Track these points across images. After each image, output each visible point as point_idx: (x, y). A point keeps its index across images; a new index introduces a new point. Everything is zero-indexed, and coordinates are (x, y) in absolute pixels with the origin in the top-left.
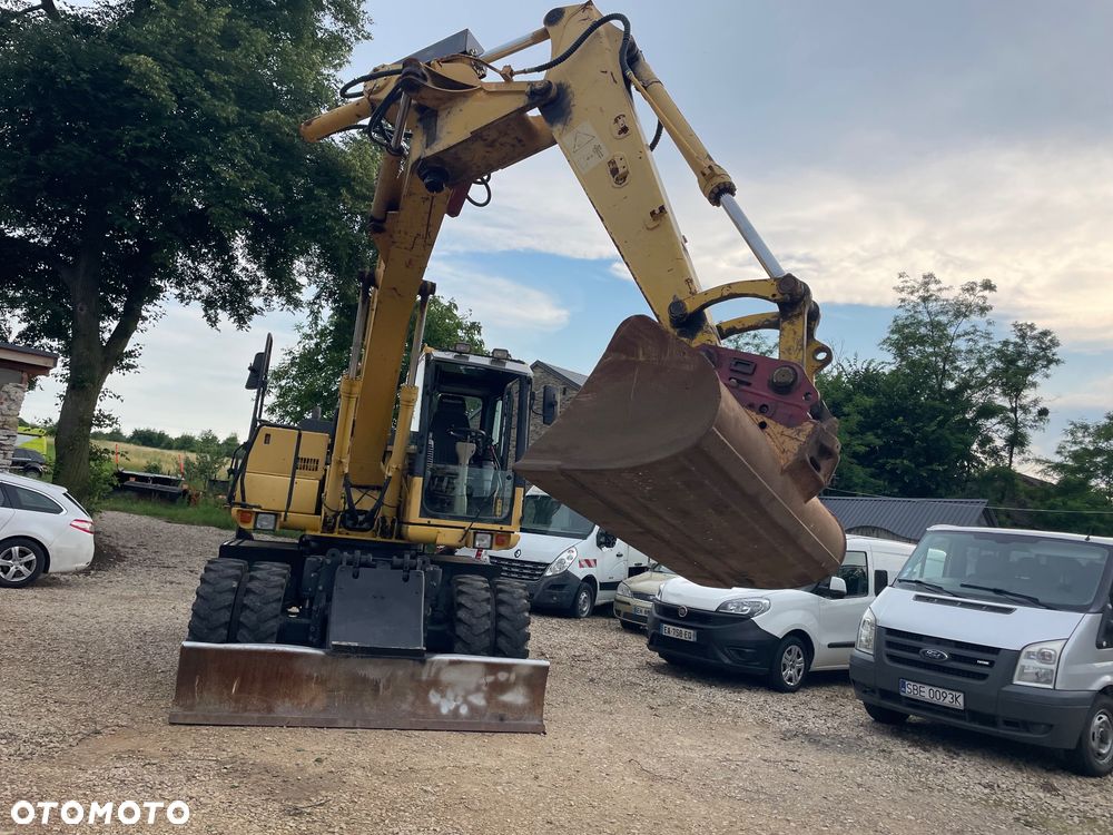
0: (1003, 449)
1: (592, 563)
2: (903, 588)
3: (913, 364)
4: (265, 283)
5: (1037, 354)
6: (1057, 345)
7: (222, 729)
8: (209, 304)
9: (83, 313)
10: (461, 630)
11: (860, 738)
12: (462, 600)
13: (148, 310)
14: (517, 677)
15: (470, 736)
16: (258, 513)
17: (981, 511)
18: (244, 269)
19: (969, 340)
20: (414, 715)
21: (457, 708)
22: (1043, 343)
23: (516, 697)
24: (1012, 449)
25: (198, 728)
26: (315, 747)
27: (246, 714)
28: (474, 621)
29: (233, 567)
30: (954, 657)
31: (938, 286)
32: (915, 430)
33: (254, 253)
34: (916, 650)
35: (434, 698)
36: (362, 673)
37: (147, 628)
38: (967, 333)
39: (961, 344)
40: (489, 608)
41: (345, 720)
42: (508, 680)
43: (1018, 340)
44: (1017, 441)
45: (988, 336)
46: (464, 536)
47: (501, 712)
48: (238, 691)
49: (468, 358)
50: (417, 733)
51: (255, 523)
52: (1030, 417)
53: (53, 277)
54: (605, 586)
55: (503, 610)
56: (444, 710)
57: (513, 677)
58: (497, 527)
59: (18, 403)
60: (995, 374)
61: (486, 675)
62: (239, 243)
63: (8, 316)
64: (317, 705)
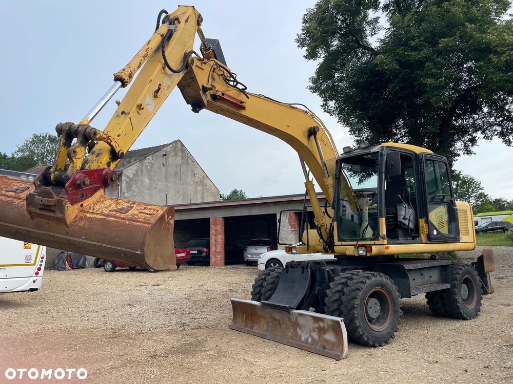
14: (328, 325)
16: (291, 247)
23: (330, 337)
36: (274, 315)
41: (269, 336)
42: (324, 327)
47: (324, 344)
48: (246, 318)
51: (292, 251)
61: (315, 323)
64: (265, 328)
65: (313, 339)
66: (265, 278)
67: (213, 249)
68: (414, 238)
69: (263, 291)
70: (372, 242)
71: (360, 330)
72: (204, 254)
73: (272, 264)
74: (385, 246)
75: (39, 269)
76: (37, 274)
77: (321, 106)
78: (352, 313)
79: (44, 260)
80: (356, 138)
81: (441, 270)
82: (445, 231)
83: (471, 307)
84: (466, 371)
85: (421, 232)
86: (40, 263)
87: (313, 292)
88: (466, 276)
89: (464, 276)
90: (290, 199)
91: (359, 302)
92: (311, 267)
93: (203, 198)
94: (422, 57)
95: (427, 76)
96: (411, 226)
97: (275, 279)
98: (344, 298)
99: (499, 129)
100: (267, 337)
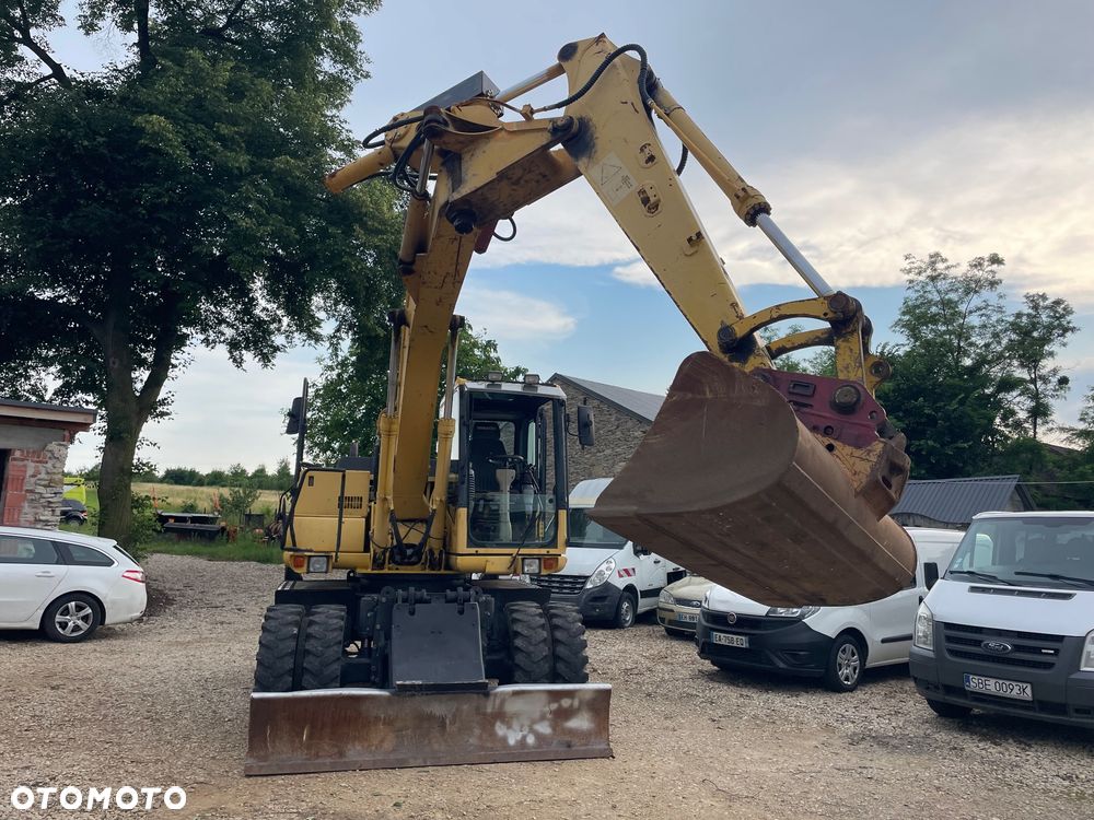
0: (1026, 421)
1: (631, 572)
2: (954, 579)
3: (928, 344)
4: (286, 320)
5: (1051, 323)
6: (1071, 312)
7: (297, 777)
8: (234, 345)
9: (116, 366)
10: (520, 659)
11: (927, 736)
12: (518, 628)
13: (177, 357)
14: (581, 702)
15: (540, 766)
16: (310, 556)
17: (1012, 488)
18: (264, 309)
19: (982, 315)
20: (482, 748)
21: (524, 737)
22: (1057, 312)
23: (582, 722)
24: (1035, 419)
25: (274, 778)
26: (391, 791)
27: (320, 761)
28: (531, 648)
29: (292, 613)
30: (1017, 648)
31: (945, 265)
32: (937, 410)
33: (273, 294)
34: (978, 643)
35: (500, 730)
36: (427, 710)
37: (207, 674)
38: (979, 309)
39: (974, 320)
40: (545, 634)
41: (415, 759)
42: (572, 705)
43: (1030, 311)
44: (1039, 412)
45: (1000, 309)
46: (512, 563)
47: (567, 738)
48: (310, 737)
49: (500, 386)
50: (487, 767)
51: (308, 567)
52: (1050, 386)
53: (83, 334)
54: (646, 594)
55: (559, 635)
56: (512, 742)
57: (576, 703)
58: (544, 551)
59: (61, 460)
60: (1011, 346)
61: (549, 703)
62: (258, 285)
63: (43, 374)
64: (388, 745)
65: (539, 737)
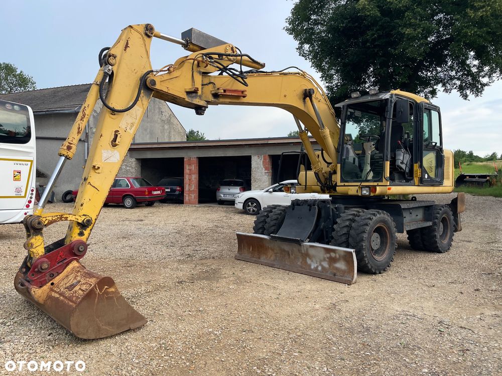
14: (340, 256)
20: (301, 267)
23: (341, 265)
36: (283, 247)
41: (278, 265)
46: (358, 190)
47: (335, 271)
48: (252, 250)
51: (290, 191)
57: (337, 256)
61: (326, 254)
64: (272, 258)
65: (323, 268)
66: (267, 214)
67: (187, 188)
68: (407, 181)
69: (266, 226)
70: (375, 184)
71: (366, 259)
72: (177, 193)
73: (250, 203)
74: (388, 187)
75: (30, 202)
76: (28, 206)
77: (297, 49)
78: (360, 245)
79: (34, 192)
80: (327, 84)
81: (425, 210)
82: (432, 175)
83: (445, 242)
84: (461, 293)
85: (415, 175)
86: (30, 196)
87: (319, 227)
88: (444, 216)
89: (443, 215)
90: (266, 142)
91: (367, 235)
92: (318, 205)
93: (170, 137)
94: (403, 6)
95: (405, 26)
96: (407, 170)
97: (278, 216)
98: (352, 232)
99: (458, 83)
100: (276, 266)
